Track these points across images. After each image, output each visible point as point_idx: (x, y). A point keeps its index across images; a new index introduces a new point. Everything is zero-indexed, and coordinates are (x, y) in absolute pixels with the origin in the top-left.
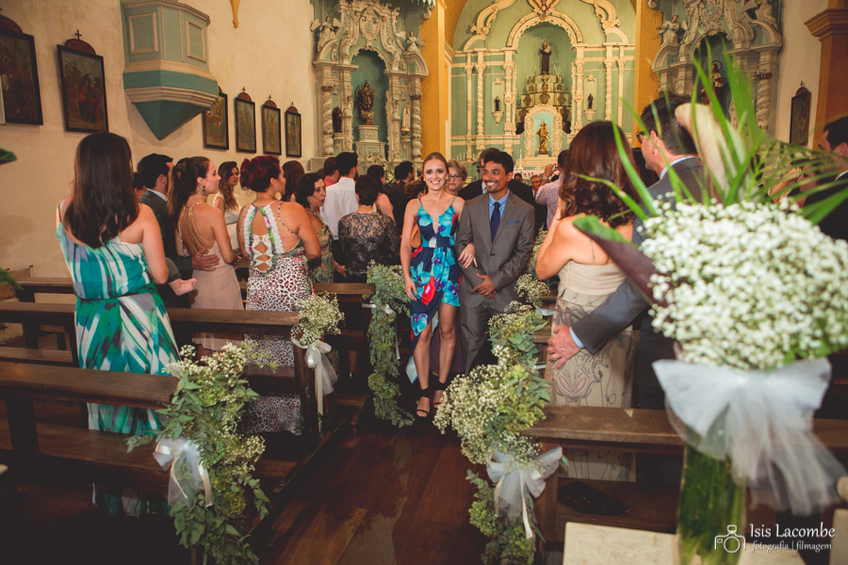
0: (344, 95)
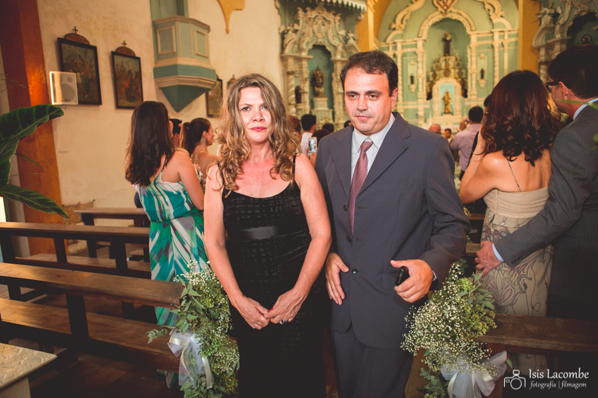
0: (303, 77)
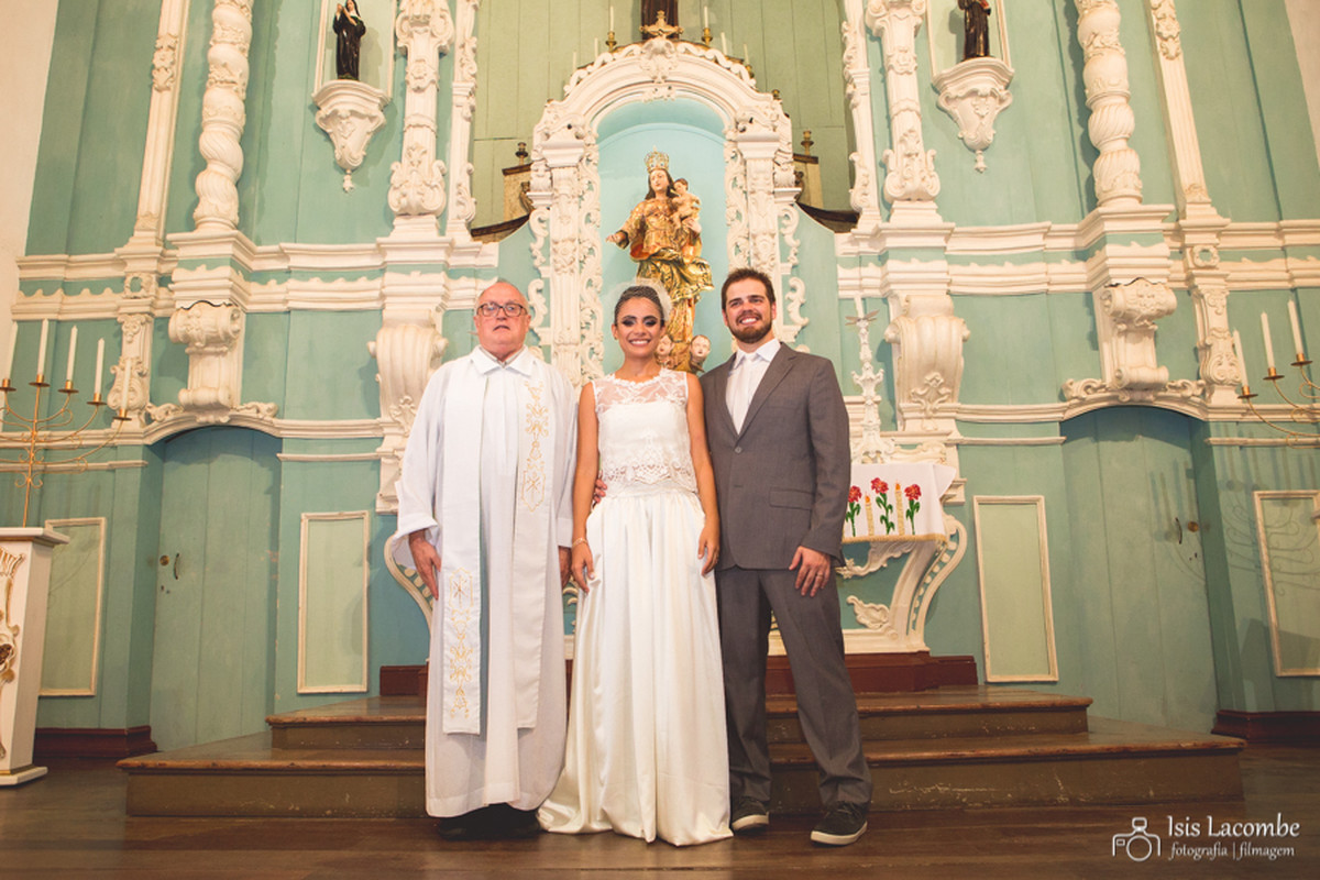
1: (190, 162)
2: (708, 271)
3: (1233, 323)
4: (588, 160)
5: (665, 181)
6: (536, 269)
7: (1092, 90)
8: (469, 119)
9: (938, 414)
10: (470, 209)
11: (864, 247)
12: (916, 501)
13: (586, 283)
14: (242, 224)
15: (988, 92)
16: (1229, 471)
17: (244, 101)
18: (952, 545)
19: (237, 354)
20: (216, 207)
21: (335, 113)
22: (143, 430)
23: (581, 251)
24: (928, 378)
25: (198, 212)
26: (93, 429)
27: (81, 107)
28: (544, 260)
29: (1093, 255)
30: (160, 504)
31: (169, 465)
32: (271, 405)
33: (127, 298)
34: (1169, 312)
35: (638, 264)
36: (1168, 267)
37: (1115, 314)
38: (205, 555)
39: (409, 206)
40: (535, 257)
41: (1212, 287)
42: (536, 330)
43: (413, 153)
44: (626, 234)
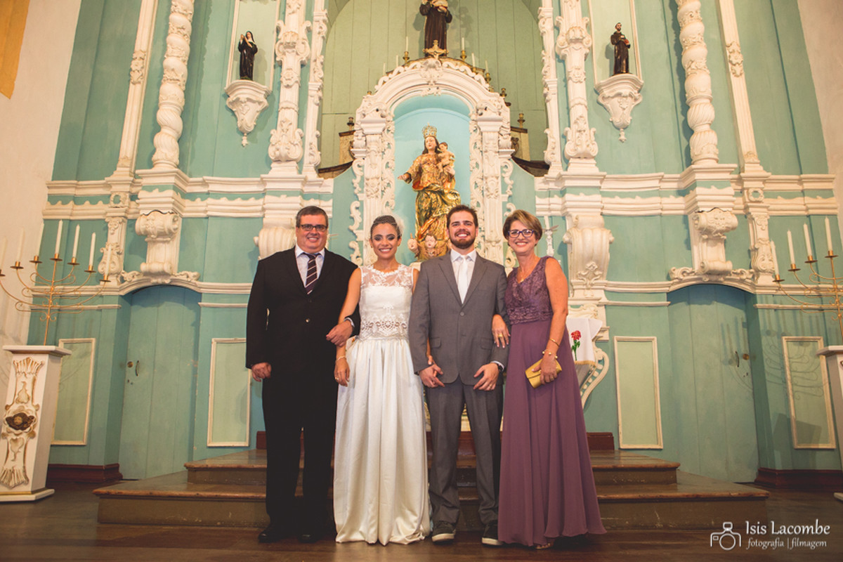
1: (151, 127)
2: (459, 198)
3: (772, 236)
4: (388, 131)
5: (434, 144)
6: (356, 195)
7: (690, 94)
8: (318, 105)
9: (594, 287)
10: (317, 158)
11: (552, 185)
12: (578, 341)
13: (385, 203)
14: (182, 165)
15: (628, 94)
16: (767, 324)
17: (184, 91)
18: (600, 366)
19: (176, 242)
20: (166, 155)
21: (238, 100)
22: (119, 287)
23: (382, 185)
24: (589, 265)
25: (155, 157)
26: (89, 285)
27: (87, 93)
28: (360, 189)
29: (688, 193)
30: (128, 331)
31: (134, 307)
32: (195, 273)
33: (112, 207)
34: (733, 229)
35: (417, 193)
36: (733, 201)
37: (701, 229)
38: (154, 362)
39: (280, 156)
40: (355, 188)
41: (759, 213)
42: (355, 232)
43: (284, 124)
44: (410, 175)
